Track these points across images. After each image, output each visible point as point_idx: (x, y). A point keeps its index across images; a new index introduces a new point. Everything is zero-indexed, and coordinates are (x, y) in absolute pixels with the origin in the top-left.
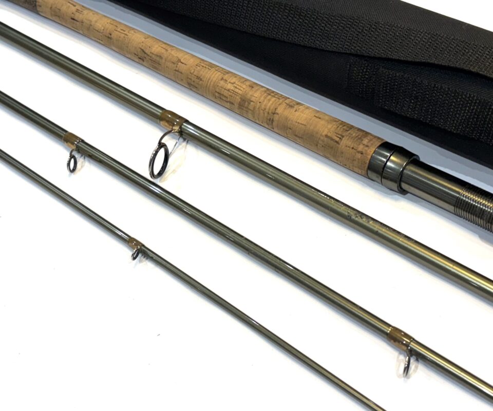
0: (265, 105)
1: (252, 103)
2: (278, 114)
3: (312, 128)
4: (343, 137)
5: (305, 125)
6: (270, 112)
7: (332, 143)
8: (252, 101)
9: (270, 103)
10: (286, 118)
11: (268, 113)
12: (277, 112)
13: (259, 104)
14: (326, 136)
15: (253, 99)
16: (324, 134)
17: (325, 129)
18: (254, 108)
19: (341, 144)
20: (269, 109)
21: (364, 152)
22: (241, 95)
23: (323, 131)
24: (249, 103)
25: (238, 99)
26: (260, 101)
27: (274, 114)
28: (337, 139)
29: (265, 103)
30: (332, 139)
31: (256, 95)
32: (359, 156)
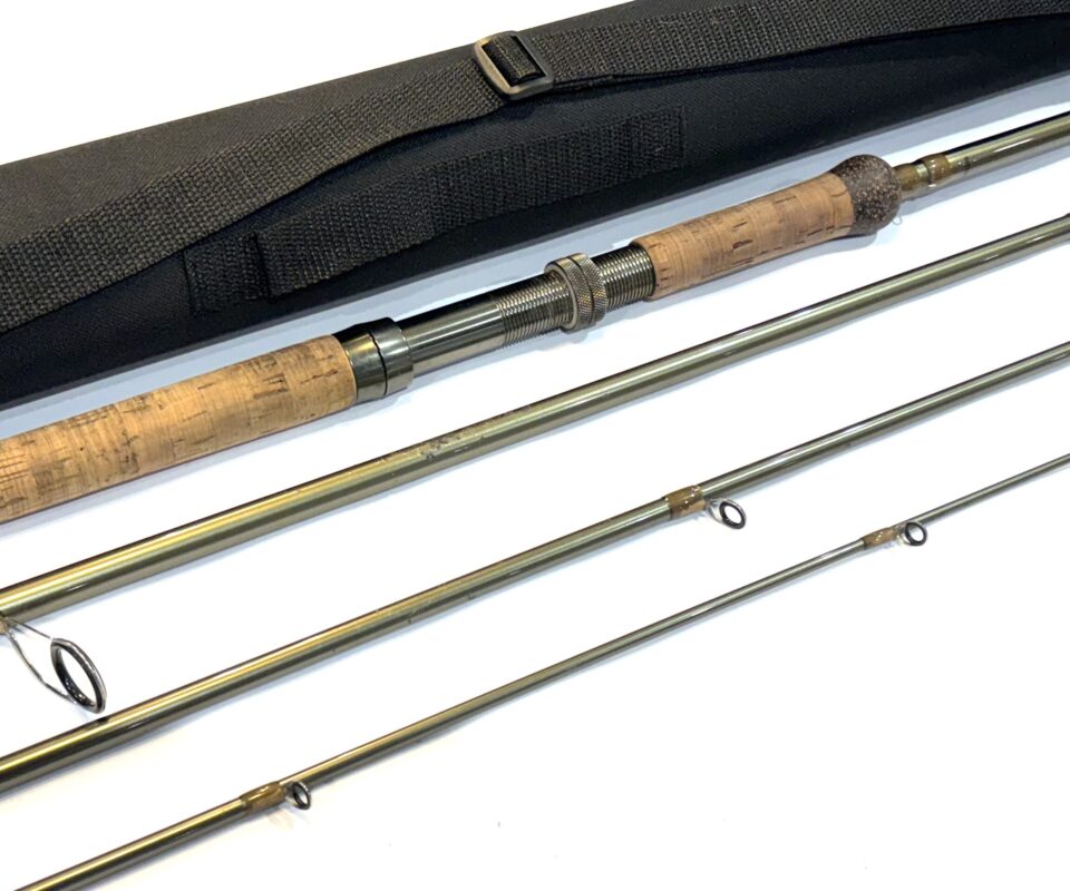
0: (98, 445)
1: (67, 463)
2: (136, 437)
3: (220, 406)
4: (282, 375)
5: (204, 412)
6: (118, 446)
7: (274, 399)
8: (65, 460)
9: (101, 436)
10: (160, 431)
11: (116, 451)
12: (130, 436)
13: (82, 453)
14: (256, 396)
15: (61, 455)
16: (249, 396)
17: (244, 389)
18: (79, 467)
19: (290, 386)
20: (112, 443)
21: (335, 368)
22: (31, 468)
23: (244, 395)
24: (62, 468)
25: (29, 481)
26: (80, 446)
27: (129, 442)
28: (279, 386)
29: (91, 442)
30: (269, 393)
31: (60, 444)
32: (333, 379)
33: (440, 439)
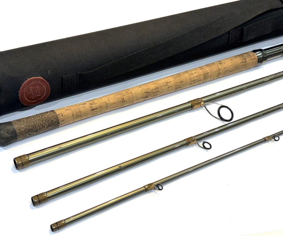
0: (214, 70)
1: (209, 73)
2: (221, 69)
3: (235, 64)
4: (245, 58)
5: (232, 65)
6: (218, 71)
7: (244, 63)
8: (208, 73)
9: (215, 68)
10: (225, 68)
11: (217, 72)
12: (220, 69)
13: (212, 71)
14: (241, 62)
15: (208, 71)
16: (240, 63)
17: (238, 61)
18: (211, 74)
19: (247, 61)
20: (217, 70)
21: (255, 58)
22: (203, 74)
23: (239, 62)
24: (208, 74)
25: (202, 77)
26: (211, 70)
27: (219, 70)
28: (245, 61)
29: (213, 70)
30: (243, 62)
31: (208, 69)
32: (254, 60)
33: (276, 74)
